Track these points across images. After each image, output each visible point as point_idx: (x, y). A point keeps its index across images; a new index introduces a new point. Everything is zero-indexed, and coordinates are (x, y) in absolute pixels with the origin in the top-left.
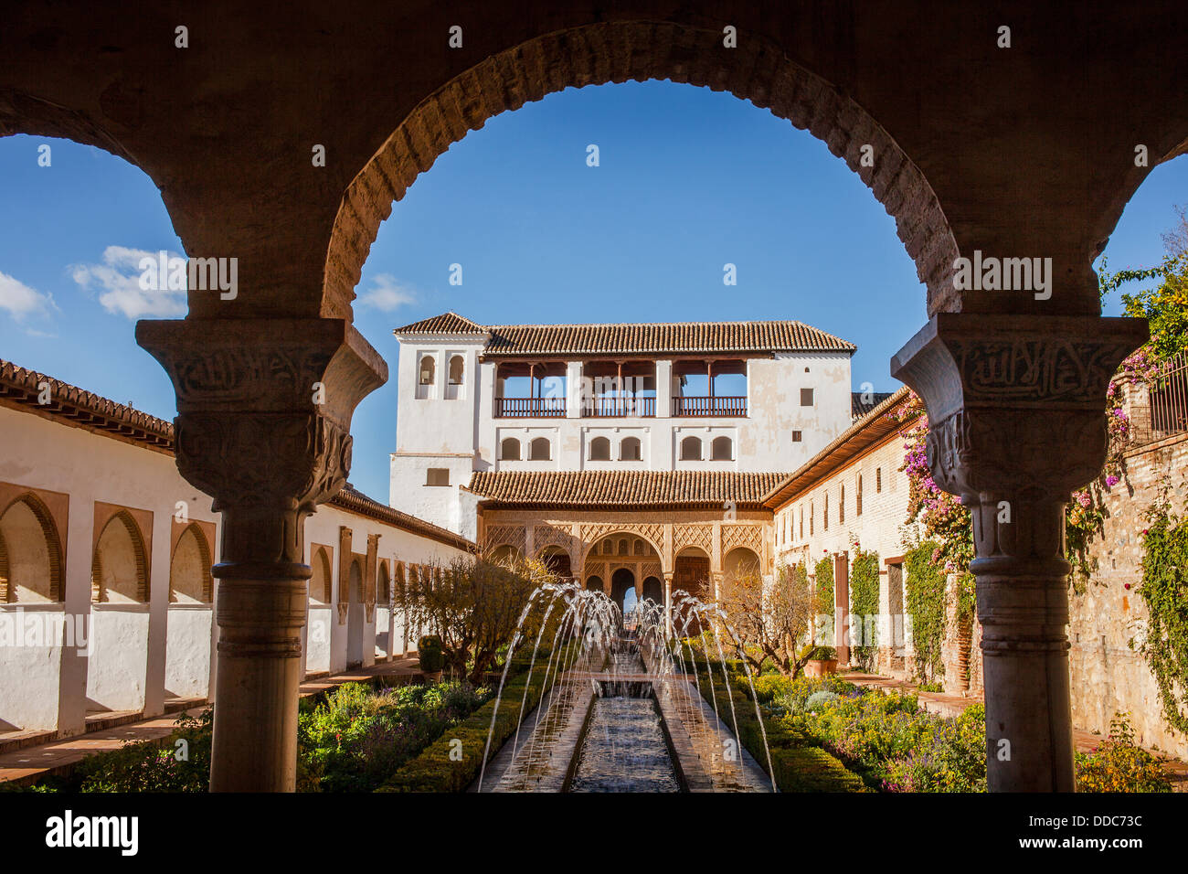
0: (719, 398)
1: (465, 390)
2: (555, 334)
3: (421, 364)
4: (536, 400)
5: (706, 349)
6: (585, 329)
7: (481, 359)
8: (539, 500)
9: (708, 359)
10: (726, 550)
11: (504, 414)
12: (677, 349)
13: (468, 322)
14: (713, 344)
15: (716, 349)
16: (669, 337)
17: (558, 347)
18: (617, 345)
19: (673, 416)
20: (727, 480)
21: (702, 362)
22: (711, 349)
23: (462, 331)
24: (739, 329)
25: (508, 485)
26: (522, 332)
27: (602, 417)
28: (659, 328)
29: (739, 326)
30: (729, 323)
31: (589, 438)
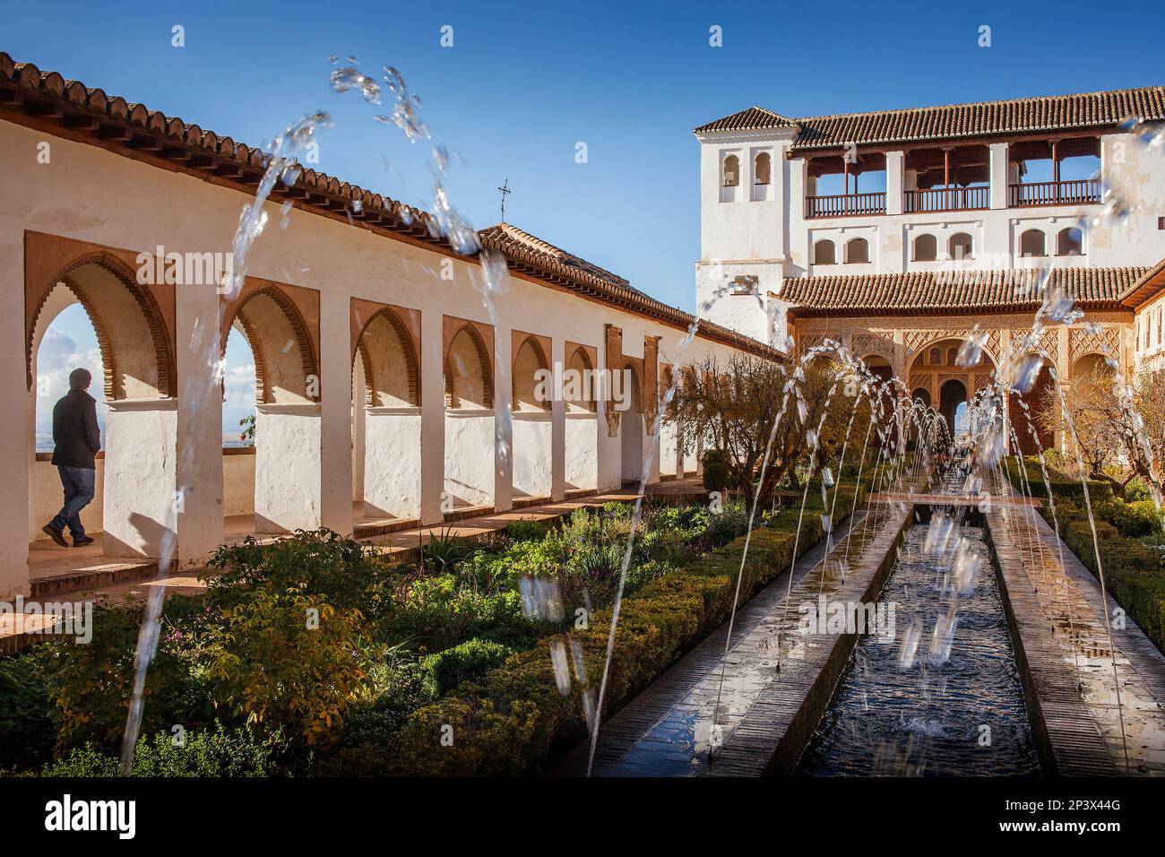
0: (1065, 183)
1: (773, 190)
2: (872, 122)
3: (724, 165)
4: (851, 196)
5: (1049, 126)
6: (906, 114)
7: (789, 154)
8: (856, 306)
9: (1051, 139)
10: (1076, 356)
11: (817, 215)
12: (1014, 129)
13: (774, 116)
14: (1059, 120)
15: (1062, 125)
16: (1005, 116)
17: (875, 136)
18: (943, 129)
19: (1010, 207)
20: (1076, 277)
21: (1045, 142)
22: (1056, 126)
23: (767, 125)
24: (1091, 101)
25: (822, 291)
26: (835, 123)
27: (927, 212)
28: (993, 107)
29: (1090, 98)
30: (1078, 95)
31: (912, 236)
